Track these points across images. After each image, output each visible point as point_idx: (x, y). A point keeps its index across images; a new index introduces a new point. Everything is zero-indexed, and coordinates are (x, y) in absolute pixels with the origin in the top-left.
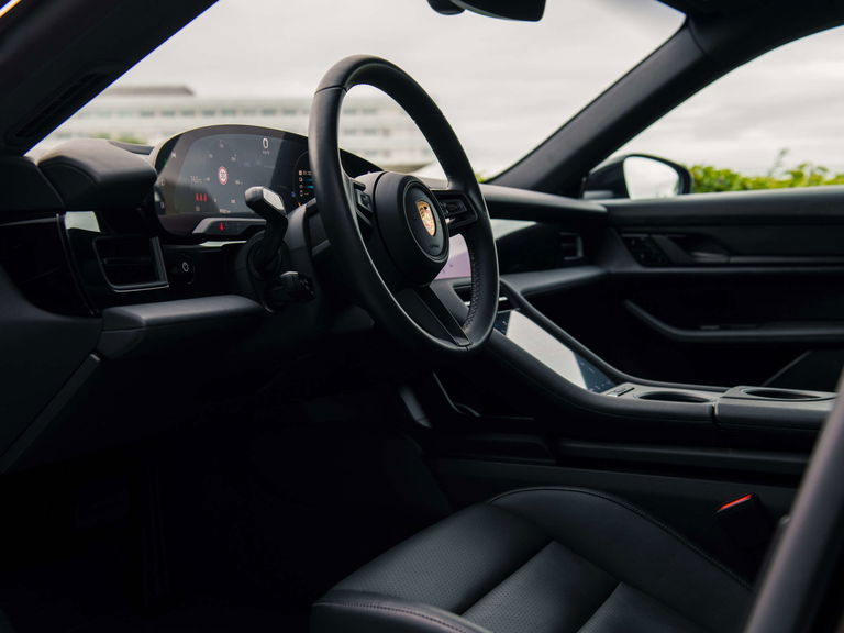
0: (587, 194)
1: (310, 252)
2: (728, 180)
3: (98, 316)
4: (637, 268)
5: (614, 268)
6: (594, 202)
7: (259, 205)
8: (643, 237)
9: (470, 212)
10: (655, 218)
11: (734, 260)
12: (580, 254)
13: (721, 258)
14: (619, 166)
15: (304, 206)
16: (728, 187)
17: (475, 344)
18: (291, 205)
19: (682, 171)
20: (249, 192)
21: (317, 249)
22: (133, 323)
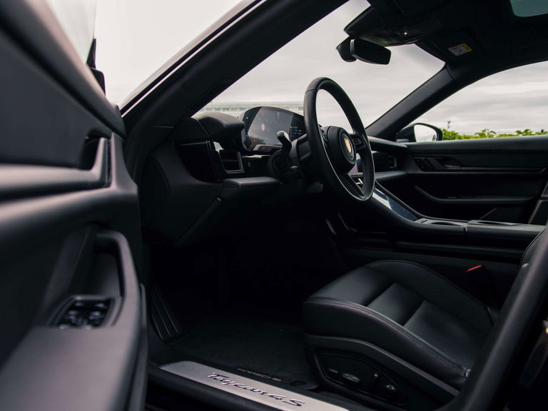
0: (398, 140)
1: (299, 158)
2: (454, 135)
3: (221, 182)
4: (420, 172)
5: (410, 172)
6: (402, 143)
7: (282, 138)
8: (423, 158)
9: (363, 144)
10: (426, 150)
11: (463, 168)
12: (396, 166)
13: (458, 168)
14: (412, 128)
15: (296, 140)
16: (454, 139)
17: (367, 198)
18: (292, 139)
19: (438, 130)
20: (278, 133)
21: (302, 158)
22: (236, 185)
